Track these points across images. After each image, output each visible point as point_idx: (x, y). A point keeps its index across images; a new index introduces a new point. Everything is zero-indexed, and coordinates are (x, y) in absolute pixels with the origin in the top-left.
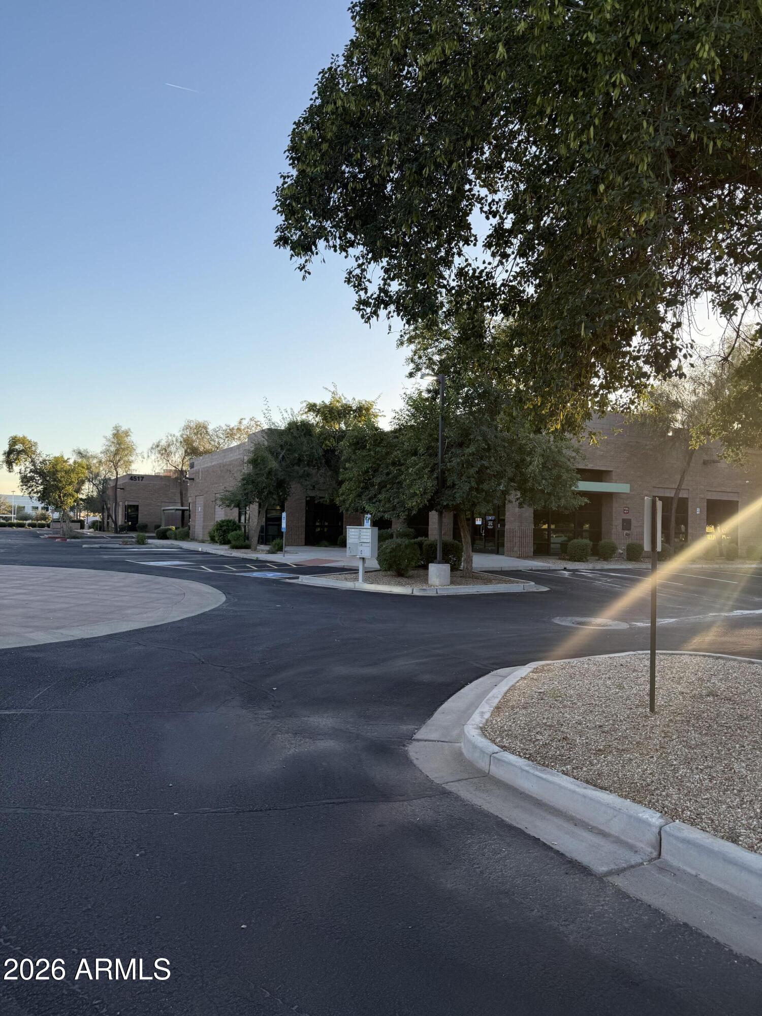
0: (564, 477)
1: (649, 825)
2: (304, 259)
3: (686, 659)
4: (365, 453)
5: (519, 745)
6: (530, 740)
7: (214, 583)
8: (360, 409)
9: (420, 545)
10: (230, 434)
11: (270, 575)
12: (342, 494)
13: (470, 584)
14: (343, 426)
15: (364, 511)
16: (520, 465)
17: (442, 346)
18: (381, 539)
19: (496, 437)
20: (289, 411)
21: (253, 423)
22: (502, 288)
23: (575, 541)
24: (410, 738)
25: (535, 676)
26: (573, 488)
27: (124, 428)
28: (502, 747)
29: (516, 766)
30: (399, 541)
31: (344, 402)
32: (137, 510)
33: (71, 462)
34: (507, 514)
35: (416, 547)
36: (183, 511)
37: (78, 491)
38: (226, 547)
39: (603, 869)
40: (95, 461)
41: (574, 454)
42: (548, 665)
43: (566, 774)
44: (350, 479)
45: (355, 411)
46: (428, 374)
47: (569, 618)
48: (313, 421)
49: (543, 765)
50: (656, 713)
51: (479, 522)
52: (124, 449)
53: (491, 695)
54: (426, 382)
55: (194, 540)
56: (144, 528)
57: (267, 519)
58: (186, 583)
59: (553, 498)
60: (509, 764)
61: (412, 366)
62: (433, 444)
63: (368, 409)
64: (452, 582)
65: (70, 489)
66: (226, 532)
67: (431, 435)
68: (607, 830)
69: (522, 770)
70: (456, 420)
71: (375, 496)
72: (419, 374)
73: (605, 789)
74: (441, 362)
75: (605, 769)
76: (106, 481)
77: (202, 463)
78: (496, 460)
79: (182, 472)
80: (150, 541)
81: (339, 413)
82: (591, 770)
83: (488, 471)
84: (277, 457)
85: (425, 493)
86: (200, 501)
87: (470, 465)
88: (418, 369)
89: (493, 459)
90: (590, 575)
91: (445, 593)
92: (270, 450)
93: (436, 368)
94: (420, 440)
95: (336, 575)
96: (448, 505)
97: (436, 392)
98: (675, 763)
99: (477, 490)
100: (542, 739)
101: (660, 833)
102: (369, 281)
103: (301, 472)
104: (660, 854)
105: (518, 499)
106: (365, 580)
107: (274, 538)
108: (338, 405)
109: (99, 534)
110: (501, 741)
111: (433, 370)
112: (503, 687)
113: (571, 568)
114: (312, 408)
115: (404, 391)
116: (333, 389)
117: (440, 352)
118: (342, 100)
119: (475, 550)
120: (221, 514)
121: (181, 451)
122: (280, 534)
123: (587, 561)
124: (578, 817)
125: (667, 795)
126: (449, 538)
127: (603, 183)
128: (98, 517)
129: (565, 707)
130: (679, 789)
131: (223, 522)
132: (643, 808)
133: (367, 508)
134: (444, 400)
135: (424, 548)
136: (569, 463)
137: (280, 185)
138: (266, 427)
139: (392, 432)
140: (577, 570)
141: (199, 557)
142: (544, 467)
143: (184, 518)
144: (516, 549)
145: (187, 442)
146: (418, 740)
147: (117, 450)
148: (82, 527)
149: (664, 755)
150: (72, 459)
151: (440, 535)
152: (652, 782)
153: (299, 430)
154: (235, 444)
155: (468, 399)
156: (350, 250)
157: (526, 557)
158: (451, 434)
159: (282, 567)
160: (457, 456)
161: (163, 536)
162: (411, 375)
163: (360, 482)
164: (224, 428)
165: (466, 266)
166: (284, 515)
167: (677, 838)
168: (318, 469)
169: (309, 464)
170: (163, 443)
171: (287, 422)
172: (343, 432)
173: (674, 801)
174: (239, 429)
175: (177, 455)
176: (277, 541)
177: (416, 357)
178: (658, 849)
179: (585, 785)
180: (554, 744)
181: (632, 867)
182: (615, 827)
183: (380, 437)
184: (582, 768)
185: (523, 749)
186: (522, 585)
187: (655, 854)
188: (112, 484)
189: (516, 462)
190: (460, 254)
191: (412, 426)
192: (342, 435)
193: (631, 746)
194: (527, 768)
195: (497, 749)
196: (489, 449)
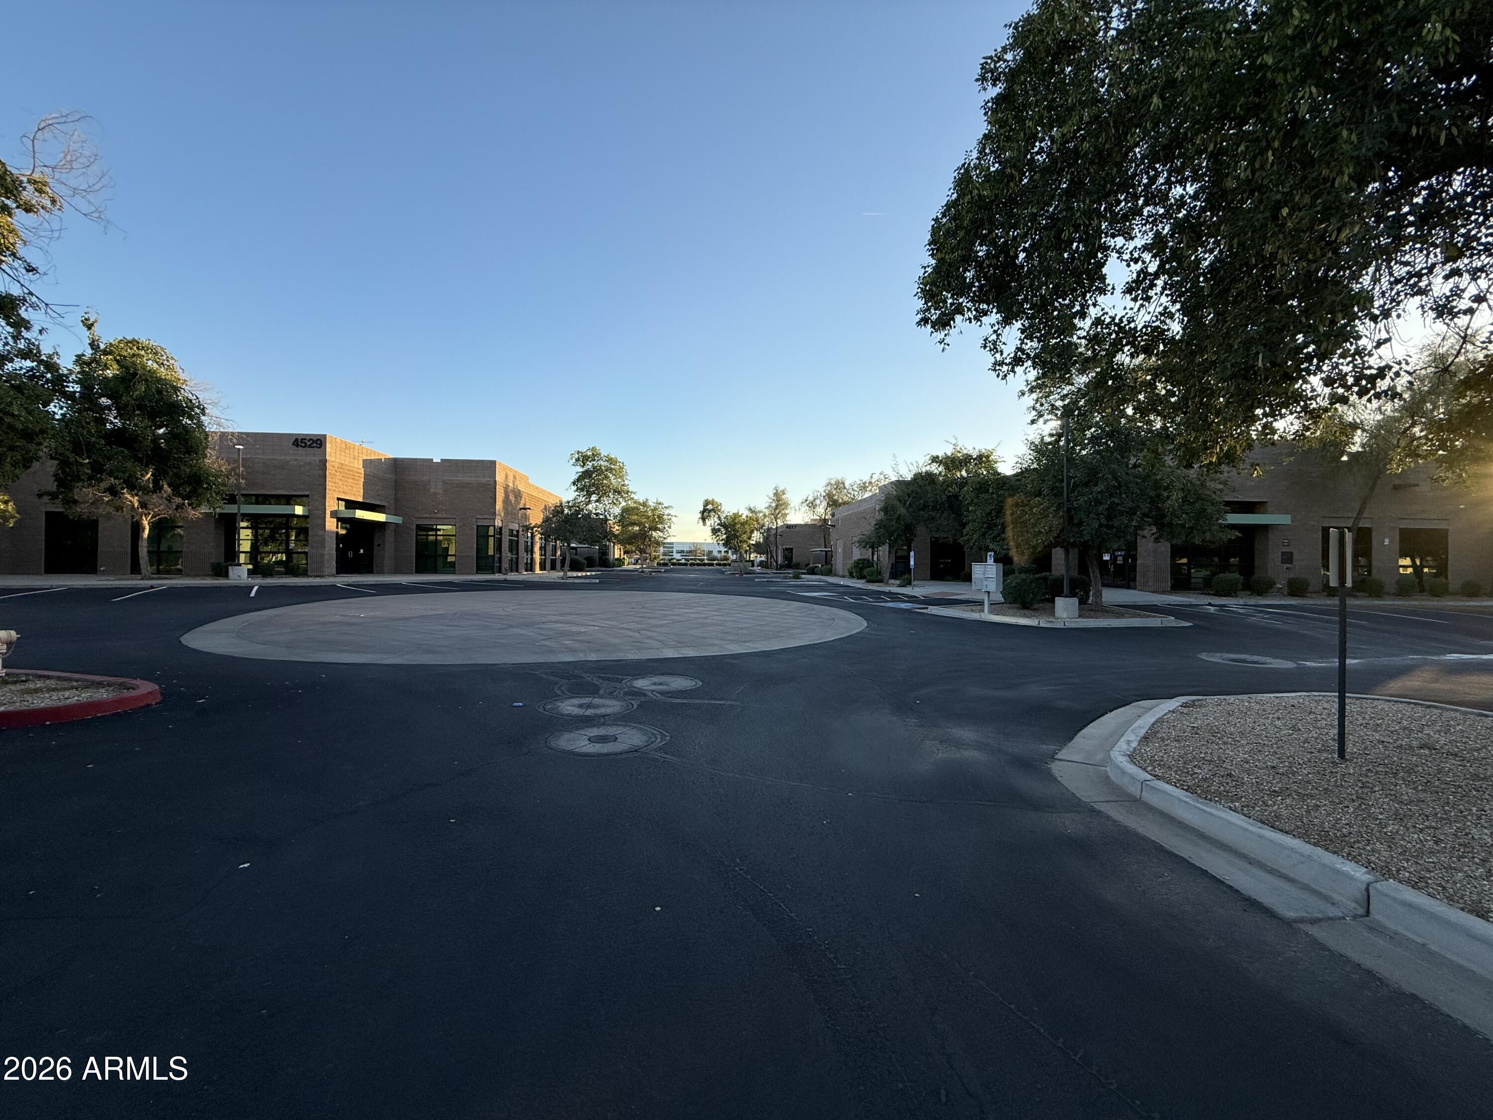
0: (1209, 511)
1: (1352, 878)
2: (943, 333)
3: (1381, 705)
4: (987, 496)
5: (1174, 777)
6: (1187, 772)
7: (859, 611)
8: (980, 457)
9: (1045, 579)
10: (863, 487)
11: (903, 606)
12: (967, 535)
13: (1100, 618)
14: (964, 473)
15: (988, 550)
16: (1156, 500)
17: (1065, 392)
18: (1006, 574)
19: (1127, 474)
20: (915, 465)
21: (882, 477)
22: (1144, 330)
23: (1222, 575)
24: (1053, 758)
25: (1185, 710)
26: (1220, 521)
27: (781, 489)
28: (1155, 776)
29: (1172, 796)
30: (1023, 576)
31: (965, 452)
32: (792, 552)
33: (744, 517)
34: (1139, 549)
35: (1041, 581)
36: (826, 552)
37: (749, 538)
38: (863, 581)
39: (1292, 914)
40: (761, 515)
41: (1221, 486)
42: (1199, 700)
43: (1234, 811)
44: (974, 521)
45: (974, 459)
46: (1051, 419)
47: (1218, 655)
48: (936, 471)
49: (1206, 798)
50: (1347, 760)
51: (1106, 557)
52: (781, 505)
53: (1136, 725)
54: (1050, 426)
55: (836, 575)
56: (797, 566)
57: (897, 558)
58: (834, 610)
59: (1195, 532)
60: (1164, 792)
61: (1034, 413)
62: (1057, 484)
63: (988, 457)
64: (1080, 616)
65: (745, 537)
66: (862, 569)
67: (1054, 477)
68: (1292, 875)
69: (1180, 800)
70: (1082, 460)
71: (999, 535)
72: (1041, 420)
73: (1286, 833)
74: (1063, 407)
75: (1284, 812)
76: (769, 529)
77: (841, 512)
78: (1127, 497)
79: (825, 520)
80: (803, 576)
81: (960, 462)
82: (1266, 810)
83: (1119, 507)
84: (905, 504)
85: (1050, 531)
86: (840, 543)
87: (1099, 503)
88: (1040, 415)
89: (1124, 496)
90: (1241, 611)
91: (1074, 626)
92: (899, 499)
93: (1059, 413)
94: (1043, 481)
95: (963, 606)
96: (1075, 541)
97: (1060, 436)
98: (1380, 817)
99: (1107, 526)
100: (1202, 773)
101: (1367, 890)
102: (1004, 343)
103: (926, 516)
104: (1368, 913)
105: (1153, 534)
106: (991, 612)
107: (902, 574)
108: (959, 455)
109: (765, 571)
110: (1153, 770)
111: (1056, 415)
112: (1148, 720)
113: (1217, 603)
114: (935, 459)
115: (1026, 437)
116: (954, 442)
117: (1063, 398)
118: (977, 189)
119: (1104, 585)
120: (857, 554)
121: (825, 504)
122: (909, 571)
123: (1237, 596)
124: (1252, 855)
125: (1373, 851)
126: (1075, 573)
127: (1286, 206)
128: (763, 558)
129: (1225, 743)
130: (1390, 847)
131: (859, 560)
132: (1341, 860)
133: (991, 546)
134: (1068, 442)
135: (1049, 583)
136: (1214, 496)
137: (921, 275)
138: (894, 479)
139: (1014, 475)
140: (1224, 606)
141: (842, 590)
142: (1183, 501)
143: (828, 558)
144: (1150, 584)
145: (829, 496)
146: (1060, 760)
147: (777, 506)
148: (753, 566)
149: (1363, 807)
150: (745, 514)
151: (1067, 570)
152: (1350, 833)
153: (924, 480)
154: (867, 495)
155: (1094, 440)
156: (984, 319)
157: (1164, 592)
158: (1079, 475)
159: (912, 599)
160: (1084, 495)
161: (812, 572)
162: (1033, 422)
163: (983, 523)
164: (859, 482)
165: (1103, 315)
166: (912, 554)
167: (1395, 899)
168: (942, 513)
169: (934, 509)
170: (811, 498)
171: (913, 474)
172: (964, 478)
173: (1383, 858)
174: (870, 483)
175: (821, 507)
176: (906, 576)
177: (1038, 404)
178: (1366, 905)
179: (1260, 825)
180: (1216, 779)
181: (1330, 919)
182: (1304, 874)
183: (1003, 482)
184: (1253, 808)
185: (1179, 780)
186: (1160, 620)
187: (1361, 911)
188: (773, 532)
189: (1151, 498)
190: (1095, 305)
191: (1035, 469)
192: (964, 482)
193: (1318, 792)
194: (1187, 800)
195: (1149, 777)
196: (1120, 486)
